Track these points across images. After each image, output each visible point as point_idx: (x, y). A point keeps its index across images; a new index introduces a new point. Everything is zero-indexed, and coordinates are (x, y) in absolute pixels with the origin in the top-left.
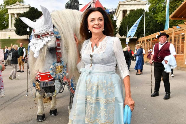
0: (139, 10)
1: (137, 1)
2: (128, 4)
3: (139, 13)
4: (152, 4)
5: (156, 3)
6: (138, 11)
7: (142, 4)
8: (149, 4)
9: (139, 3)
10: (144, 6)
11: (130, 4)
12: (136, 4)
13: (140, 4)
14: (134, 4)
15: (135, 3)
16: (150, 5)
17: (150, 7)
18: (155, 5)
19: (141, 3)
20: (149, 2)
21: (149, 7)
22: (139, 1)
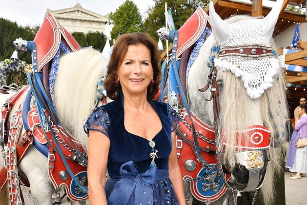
0: (94, 34)
1: (88, 14)
2: (68, 19)
3: (94, 41)
4: (118, 23)
5: (126, 23)
6: (92, 38)
7: (98, 22)
8: (110, 24)
9: (92, 19)
10: (103, 26)
11: (72, 19)
12: (85, 21)
13: (94, 21)
14: (81, 20)
15: (83, 18)
16: (112, 26)
17: (113, 29)
18: (124, 27)
19: (96, 19)
20: (112, 19)
21: (111, 30)
22: (90, 15)
